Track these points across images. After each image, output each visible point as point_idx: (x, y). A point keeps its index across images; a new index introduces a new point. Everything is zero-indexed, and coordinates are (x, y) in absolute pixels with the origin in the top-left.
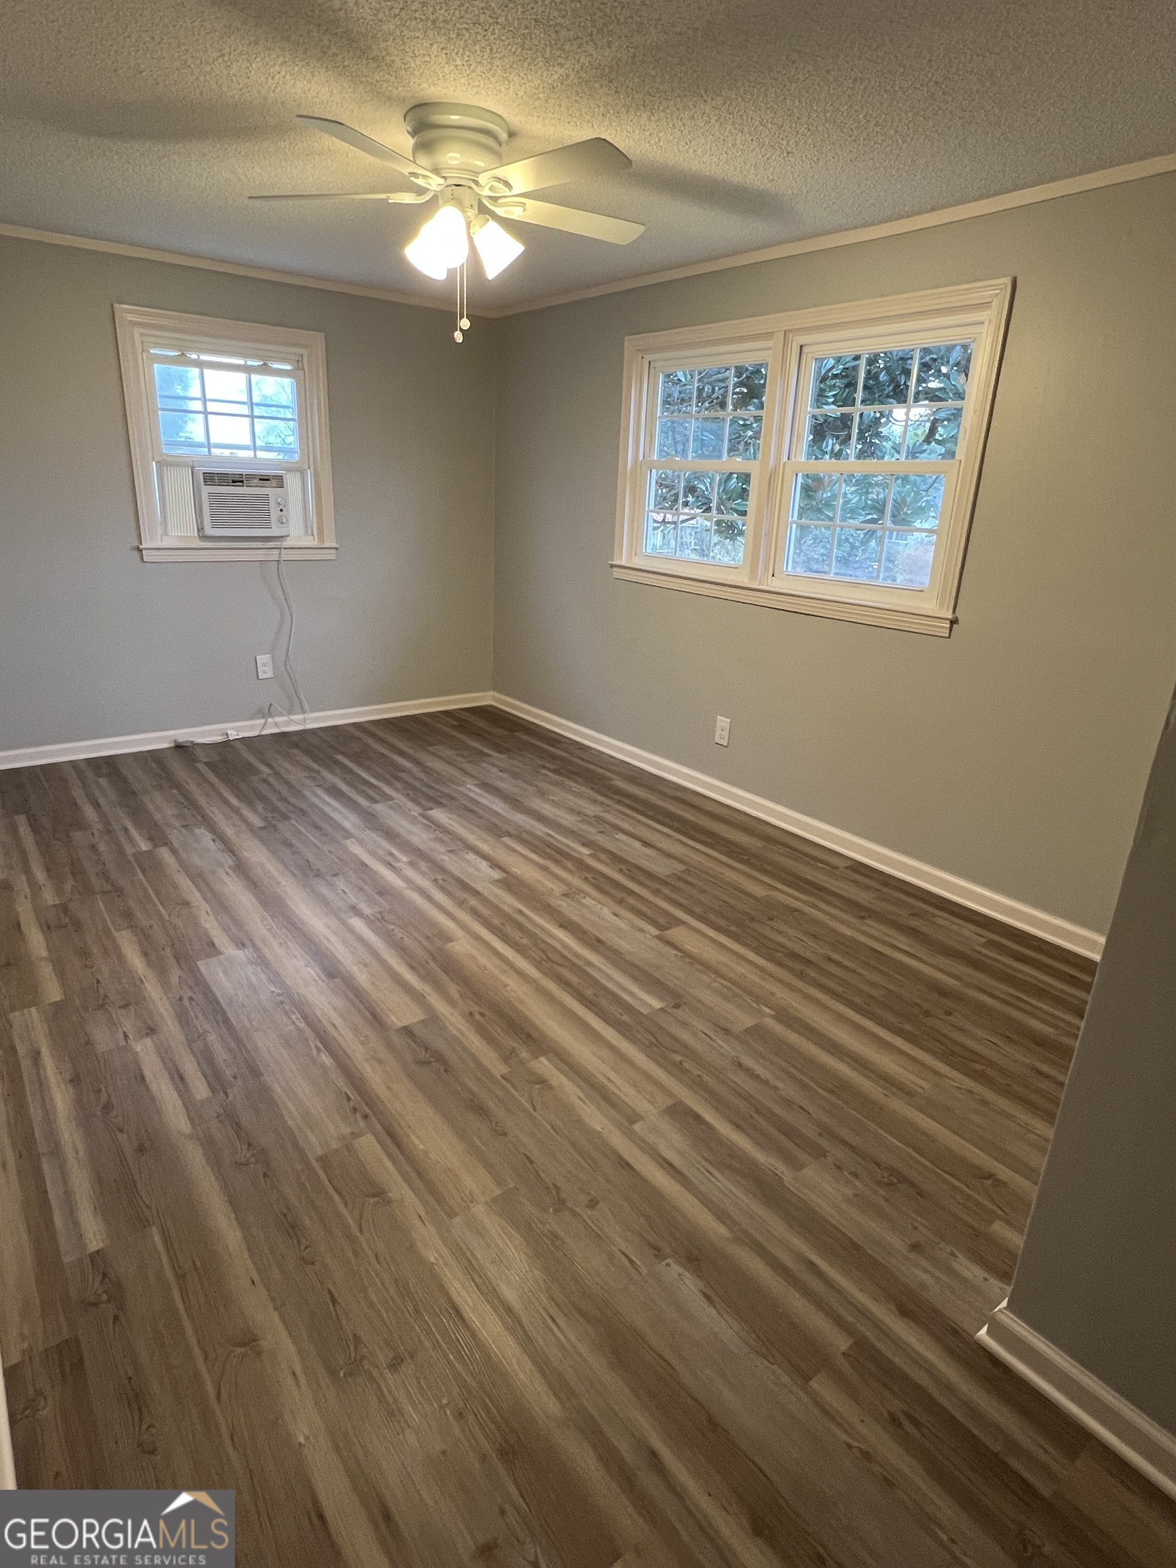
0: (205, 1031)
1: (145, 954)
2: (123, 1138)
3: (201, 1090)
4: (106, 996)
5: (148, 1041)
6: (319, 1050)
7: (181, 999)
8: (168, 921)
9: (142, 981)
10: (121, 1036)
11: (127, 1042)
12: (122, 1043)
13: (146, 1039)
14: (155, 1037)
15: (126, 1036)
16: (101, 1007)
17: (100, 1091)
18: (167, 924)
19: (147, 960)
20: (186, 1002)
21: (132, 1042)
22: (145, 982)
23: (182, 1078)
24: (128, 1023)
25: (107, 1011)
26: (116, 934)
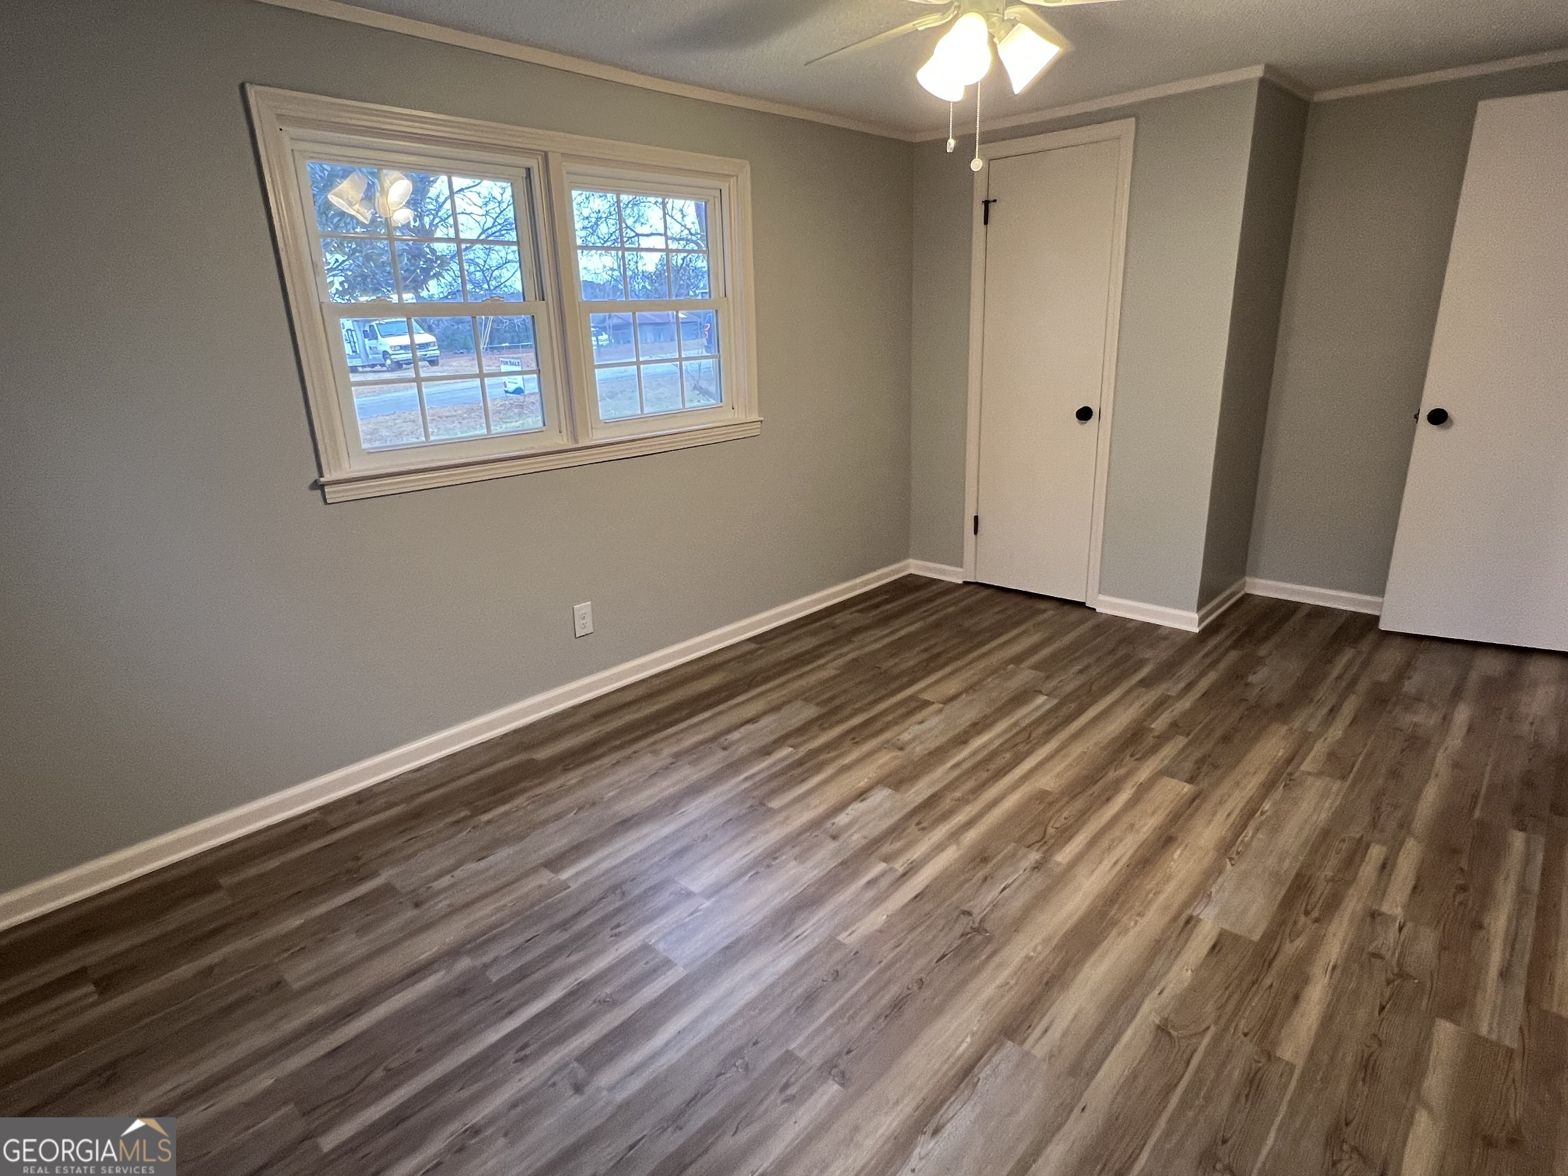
0: (1328, 881)
1: (1297, 998)
2: (1464, 864)
3: (1376, 852)
4: (1389, 982)
5: (1385, 908)
6: (1262, 813)
7: (1317, 920)
8: (1216, 1023)
9: (1334, 967)
10: (1405, 931)
11: (1404, 924)
12: (1409, 925)
13: (1385, 911)
14: (1375, 907)
15: (1401, 929)
16: (1402, 974)
17: (1460, 903)
18: (1223, 1022)
19: (1303, 988)
20: (1315, 914)
21: (1400, 919)
22: (1332, 964)
23: (1384, 866)
24: (1387, 939)
25: (1400, 965)
26: (1300, 1064)
